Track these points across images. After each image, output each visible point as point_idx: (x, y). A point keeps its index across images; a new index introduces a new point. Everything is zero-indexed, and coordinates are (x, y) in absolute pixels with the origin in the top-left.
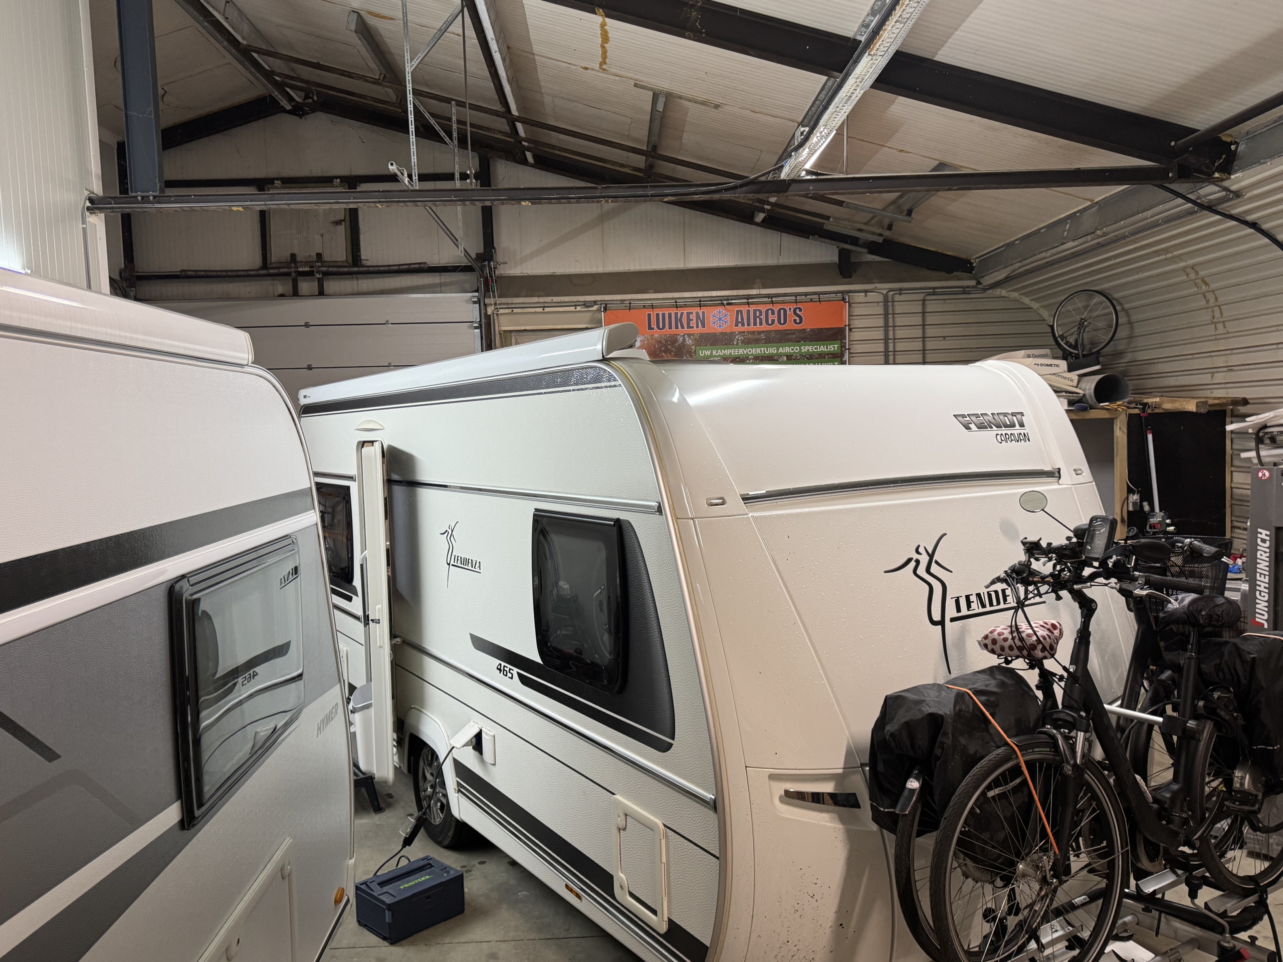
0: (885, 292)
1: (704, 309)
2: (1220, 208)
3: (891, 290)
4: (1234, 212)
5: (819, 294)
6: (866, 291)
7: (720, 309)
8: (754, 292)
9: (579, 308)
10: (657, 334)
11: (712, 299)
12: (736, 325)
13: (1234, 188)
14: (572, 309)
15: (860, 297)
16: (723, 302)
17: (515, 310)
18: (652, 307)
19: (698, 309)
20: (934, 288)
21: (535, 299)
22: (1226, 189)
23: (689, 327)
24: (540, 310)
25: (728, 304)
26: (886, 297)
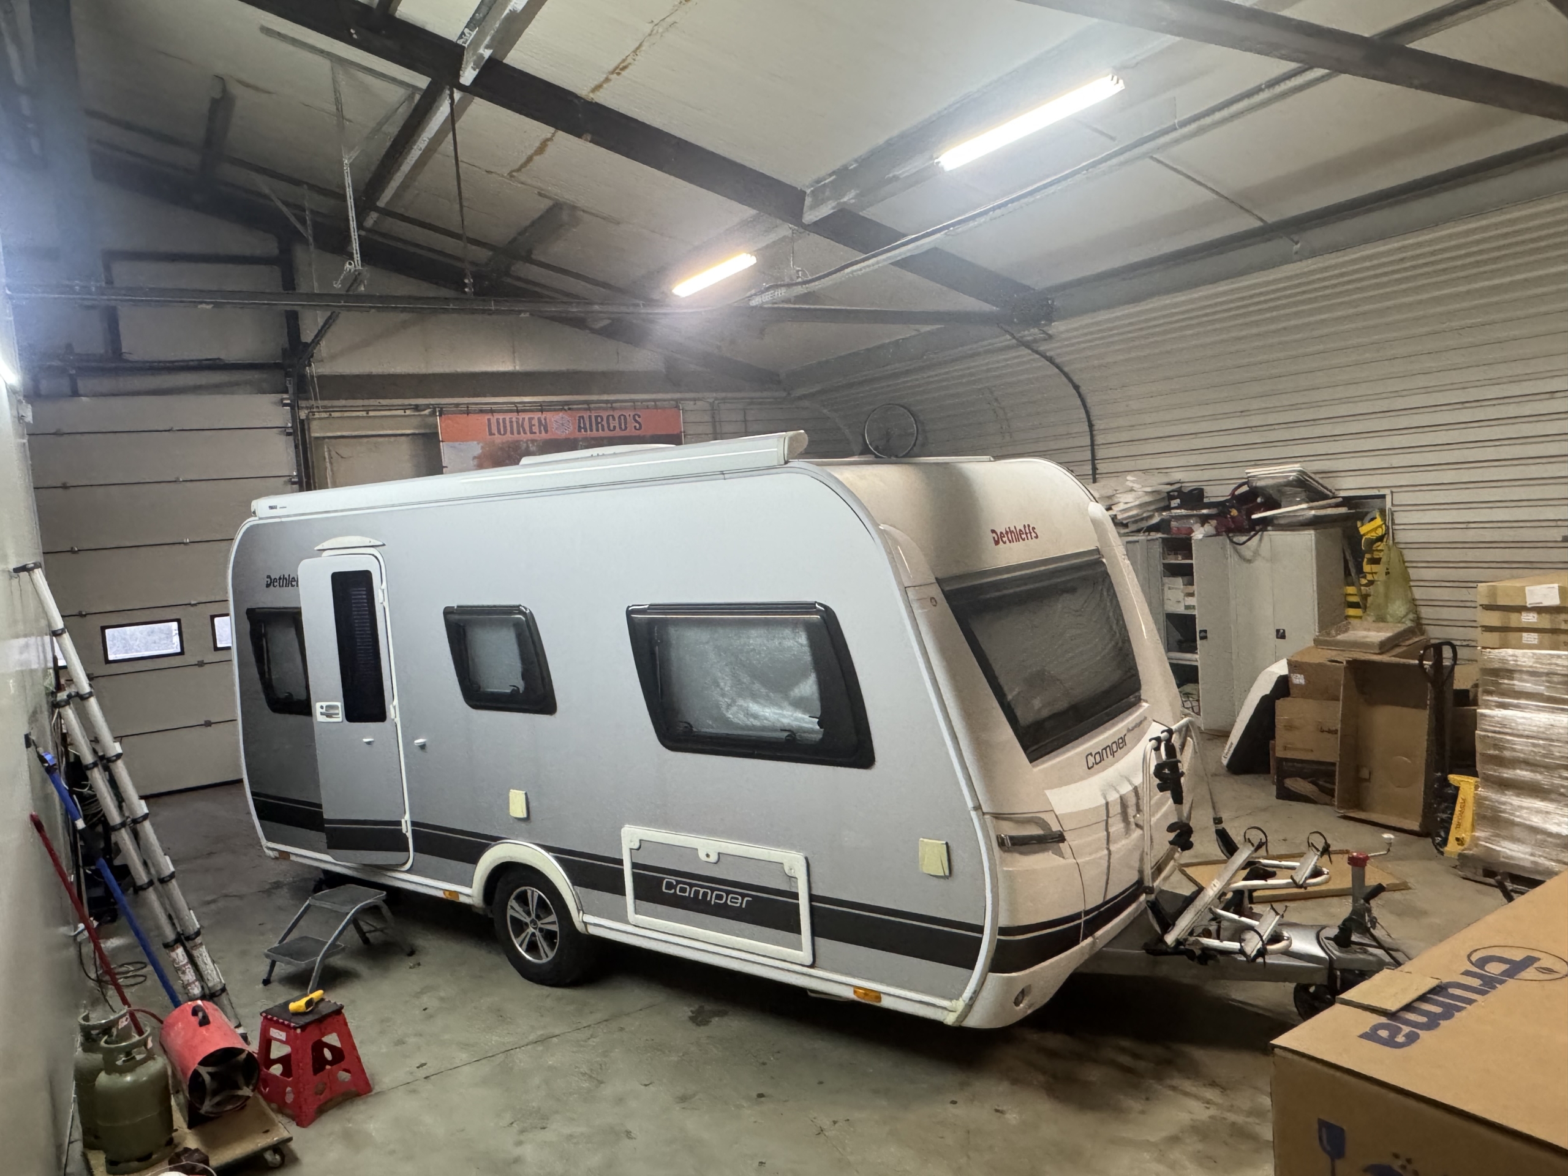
0: (711, 400)
1: (545, 414)
2: (1035, 346)
3: (716, 399)
4: (1042, 349)
5: (655, 401)
6: (695, 400)
7: (561, 414)
8: (595, 398)
9: (408, 412)
10: (498, 439)
11: (551, 403)
12: (580, 431)
13: (1050, 332)
14: (401, 412)
15: (690, 405)
16: (564, 407)
17: (334, 414)
18: (492, 411)
19: (539, 415)
20: (752, 398)
21: (360, 402)
22: (1044, 332)
23: (532, 432)
24: (364, 414)
25: (569, 409)
26: (712, 404)
